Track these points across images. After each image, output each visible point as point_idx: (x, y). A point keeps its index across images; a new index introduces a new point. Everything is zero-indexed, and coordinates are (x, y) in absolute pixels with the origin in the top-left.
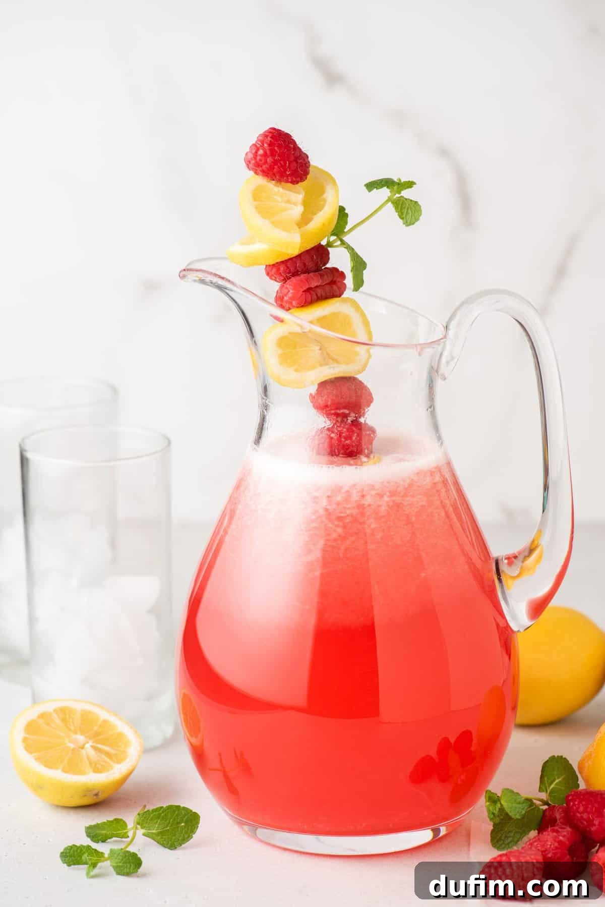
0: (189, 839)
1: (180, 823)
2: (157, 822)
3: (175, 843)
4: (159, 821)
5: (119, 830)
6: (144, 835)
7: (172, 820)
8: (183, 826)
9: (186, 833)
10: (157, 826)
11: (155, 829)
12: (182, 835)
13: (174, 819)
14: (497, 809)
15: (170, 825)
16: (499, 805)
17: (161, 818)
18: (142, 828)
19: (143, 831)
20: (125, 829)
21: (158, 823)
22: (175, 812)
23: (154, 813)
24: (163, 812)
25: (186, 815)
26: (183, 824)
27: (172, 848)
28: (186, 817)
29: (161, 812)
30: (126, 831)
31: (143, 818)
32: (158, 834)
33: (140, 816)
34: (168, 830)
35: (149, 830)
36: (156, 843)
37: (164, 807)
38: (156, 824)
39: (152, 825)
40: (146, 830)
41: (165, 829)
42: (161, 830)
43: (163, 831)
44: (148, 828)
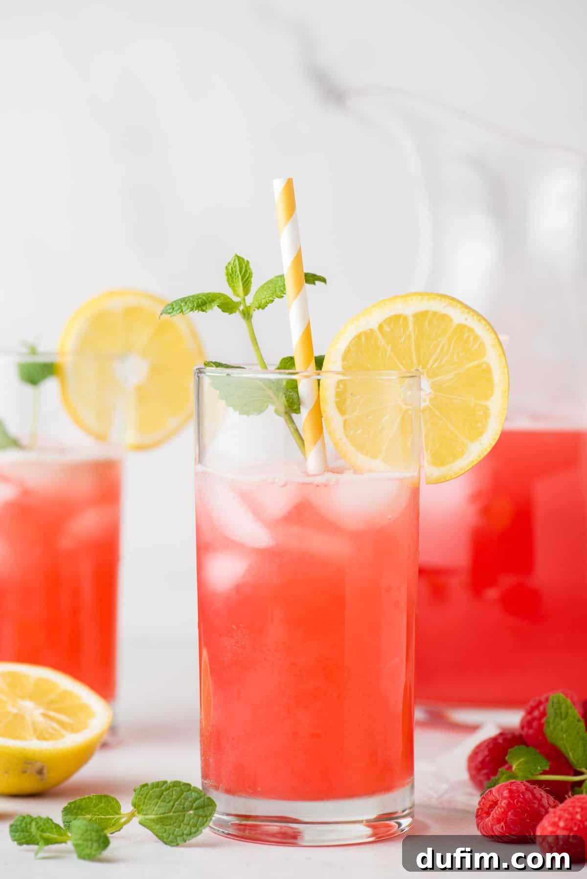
0: (196, 834)
1: (187, 810)
2: (157, 803)
3: (178, 838)
4: (160, 802)
5: (108, 814)
6: (140, 823)
7: (177, 803)
8: (191, 814)
9: (195, 826)
10: (156, 809)
11: (154, 813)
12: (188, 827)
13: (181, 803)
15: (174, 810)
17: (162, 798)
18: (139, 813)
19: (140, 817)
20: (119, 814)
21: (158, 805)
22: (183, 793)
23: (155, 789)
24: (166, 790)
25: (197, 799)
26: (191, 812)
27: (174, 845)
28: (197, 803)
29: (163, 788)
30: (118, 816)
31: (140, 796)
32: (156, 822)
33: (137, 792)
34: (171, 816)
35: (146, 815)
36: (155, 837)
37: (169, 781)
38: (155, 806)
39: (150, 808)
40: (143, 814)
41: (166, 815)
42: (162, 816)
43: (164, 818)
44: (145, 812)
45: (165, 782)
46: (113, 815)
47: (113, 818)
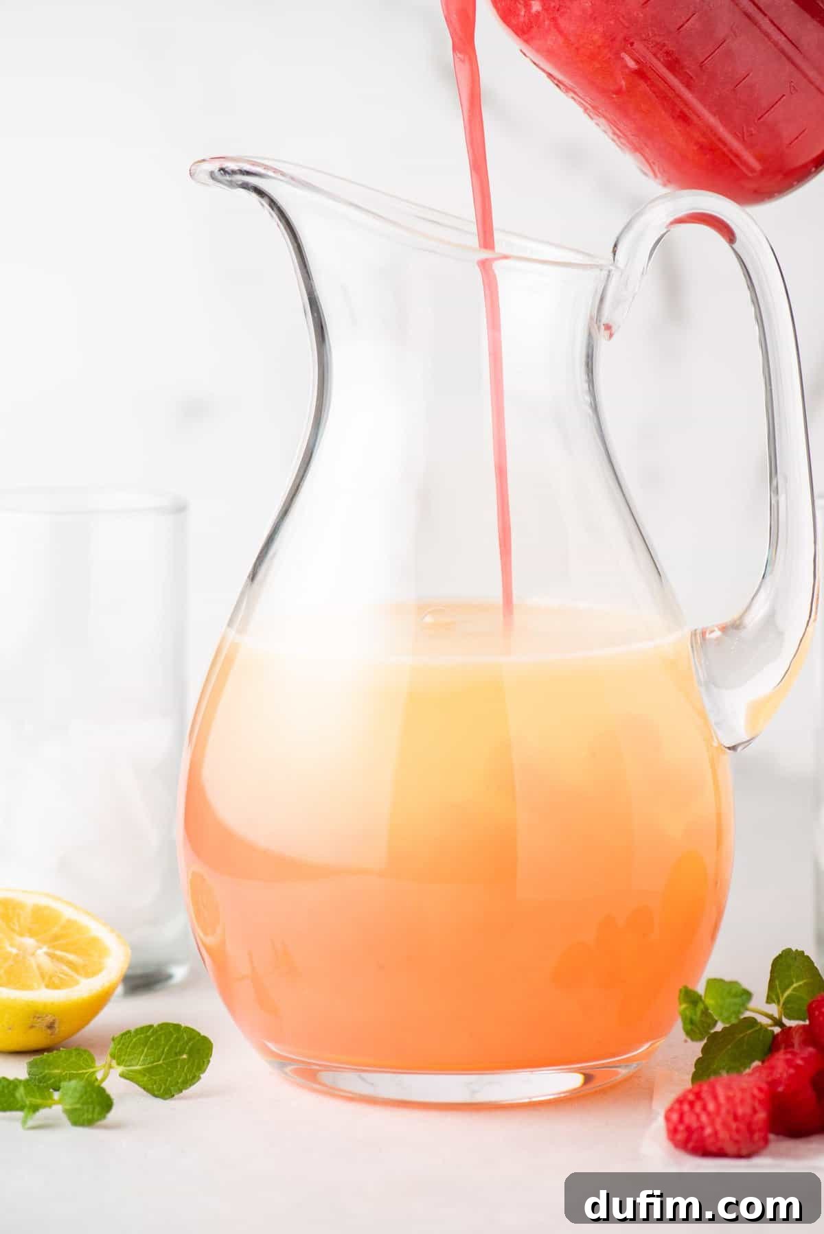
0: (194, 1081)
1: (181, 1053)
2: (143, 1051)
3: (172, 1088)
4: (146, 1050)
5: (82, 1068)
6: (122, 1075)
7: (167, 1048)
8: (185, 1059)
9: (190, 1071)
10: (142, 1058)
11: (140, 1063)
12: (183, 1074)
13: (171, 1047)
14: (699, 1013)
15: (163, 1057)
16: (701, 1006)
17: (149, 1044)
18: (119, 1064)
19: (120, 1069)
20: (93, 1068)
21: (144, 1053)
22: (172, 1035)
23: (138, 1036)
24: (152, 1035)
25: (190, 1040)
26: (185, 1056)
27: (167, 1096)
28: (190, 1044)
29: (149, 1034)
30: (92, 1070)
31: (120, 1046)
32: (143, 1073)
33: (116, 1042)
34: (161, 1065)
35: (129, 1066)
36: (142, 1090)
37: (155, 1025)
38: (141, 1055)
39: (135, 1058)
40: (125, 1066)
41: (155, 1064)
42: (150, 1066)
43: (153, 1067)
44: (128, 1064)
45: (151, 1026)
46: (85, 1069)
47: (87, 1073)
